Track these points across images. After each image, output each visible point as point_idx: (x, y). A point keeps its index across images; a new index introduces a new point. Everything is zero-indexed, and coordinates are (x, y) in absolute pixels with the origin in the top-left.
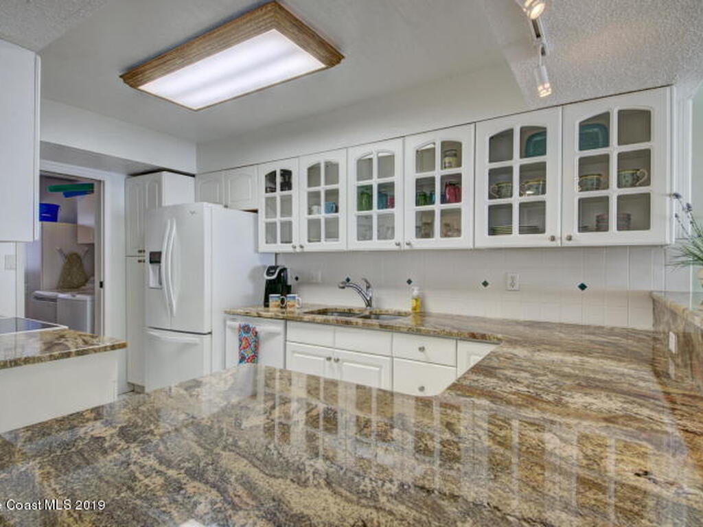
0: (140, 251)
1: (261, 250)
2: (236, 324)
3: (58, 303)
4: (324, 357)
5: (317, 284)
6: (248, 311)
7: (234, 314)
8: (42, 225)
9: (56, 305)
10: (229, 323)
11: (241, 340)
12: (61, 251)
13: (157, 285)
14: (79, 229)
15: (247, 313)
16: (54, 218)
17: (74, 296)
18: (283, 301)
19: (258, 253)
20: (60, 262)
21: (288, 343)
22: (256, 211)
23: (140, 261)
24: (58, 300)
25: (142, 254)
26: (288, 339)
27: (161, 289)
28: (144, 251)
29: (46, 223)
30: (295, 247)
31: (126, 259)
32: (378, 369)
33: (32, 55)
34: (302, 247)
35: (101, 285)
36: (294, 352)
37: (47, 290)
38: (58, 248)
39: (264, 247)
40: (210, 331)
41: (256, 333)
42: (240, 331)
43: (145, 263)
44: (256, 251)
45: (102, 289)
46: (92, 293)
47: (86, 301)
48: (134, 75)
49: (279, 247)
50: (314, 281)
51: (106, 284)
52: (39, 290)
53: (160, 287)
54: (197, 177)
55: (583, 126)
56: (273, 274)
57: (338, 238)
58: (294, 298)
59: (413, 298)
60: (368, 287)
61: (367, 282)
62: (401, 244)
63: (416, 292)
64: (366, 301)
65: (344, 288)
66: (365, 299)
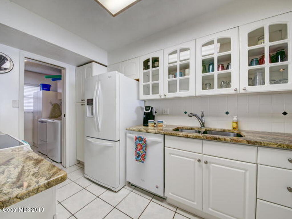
0: (82, 100)
1: (141, 98)
2: (134, 136)
3: (47, 124)
4: (195, 159)
5: (167, 115)
6: (140, 129)
7: (131, 130)
8: (43, 91)
9: (46, 124)
10: (128, 135)
11: (137, 145)
12: (51, 102)
13: (90, 115)
14: (58, 94)
15: (140, 130)
16: (48, 90)
17: (53, 121)
19: (139, 100)
20: (50, 107)
21: (165, 148)
22: (138, 80)
23: (82, 105)
24: (47, 122)
25: (84, 101)
26: (165, 146)
27: (93, 117)
28: (84, 100)
29: (45, 91)
30: (160, 96)
31: (76, 104)
32: (244, 171)
34: (165, 95)
35: (65, 116)
36: (171, 154)
37: (44, 118)
38: (50, 101)
39: (143, 97)
40: (119, 140)
41: (146, 141)
42: (136, 140)
43: (85, 106)
44: (138, 99)
45: (65, 118)
46: (61, 120)
47: (58, 123)
49: (151, 96)
50: (166, 113)
51: (67, 116)
52: (41, 118)
53: (92, 116)
54: (108, 67)
56: (148, 110)
57: (189, 89)
58: (162, 122)
59: (233, 122)
60: (203, 116)
61: (203, 114)
62: (238, 90)
63: (235, 119)
64: (202, 124)
65: (192, 116)
66: (201, 123)
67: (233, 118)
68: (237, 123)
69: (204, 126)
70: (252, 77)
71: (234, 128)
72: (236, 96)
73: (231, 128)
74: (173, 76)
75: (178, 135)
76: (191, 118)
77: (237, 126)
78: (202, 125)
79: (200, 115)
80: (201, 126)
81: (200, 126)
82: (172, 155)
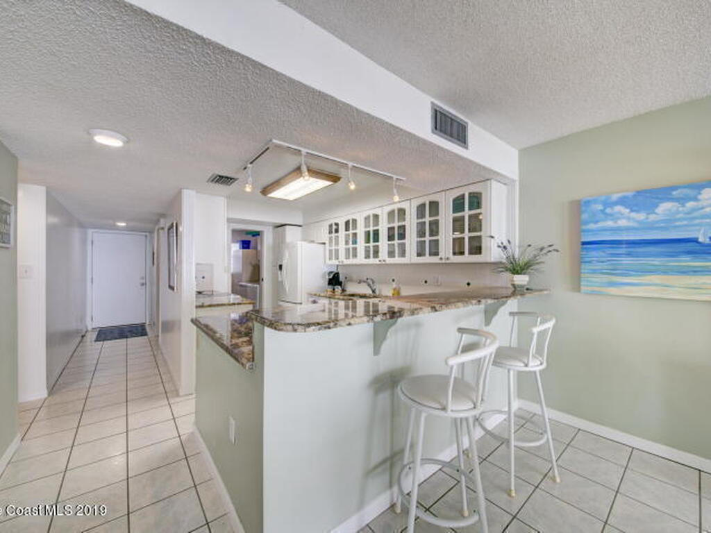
7: (311, 295)
8: (243, 250)
9: (247, 289)
12: (251, 263)
14: (258, 252)
15: (317, 294)
16: (248, 247)
17: (253, 285)
18: (334, 289)
20: (250, 269)
22: (324, 244)
24: (248, 287)
29: (245, 250)
30: (340, 262)
33: (223, 198)
35: (263, 280)
37: (245, 282)
39: (328, 262)
43: (277, 270)
45: (263, 282)
46: (259, 284)
47: (257, 287)
48: (265, 191)
49: (334, 262)
52: (241, 282)
54: (304, 227)
55: (454, 200)
56: (332, 275)
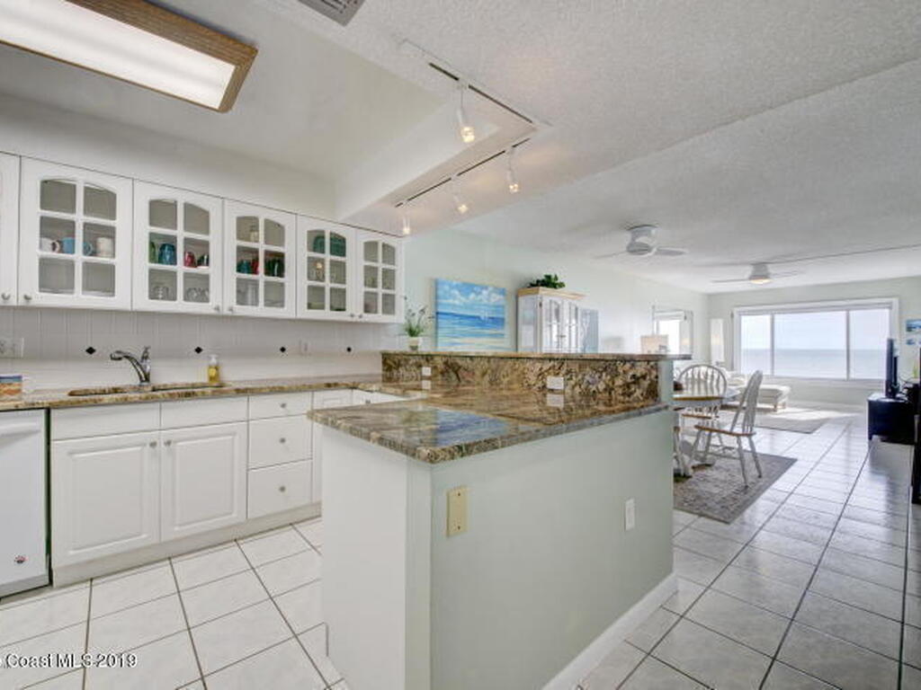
4: (144, 444)
21: (53, 443)
32: (231, 438)
34: (26, 298)
57: (114, 292)
58: (19, 378)
59: (210, 367)
60: (145, 358)
61: (146, 352)
62: (221, 309)
63: (214, 361)
64: (143, 376)
65: (120, 359)
66: (141, 373)
67: (210, 358)
68: (217, 368)
69: (147, 379)
70: (242, 289)
71: (211, 378)
72: (219, 319)
73: (205, 380)
74: (54, 245)
75: (99, 403)
76: (119, 362)
77: (217, 375)
78: (144, 379)
79: (138, 356)
80: (142, 381)
81: (138, 382)
82: (77, 456)
